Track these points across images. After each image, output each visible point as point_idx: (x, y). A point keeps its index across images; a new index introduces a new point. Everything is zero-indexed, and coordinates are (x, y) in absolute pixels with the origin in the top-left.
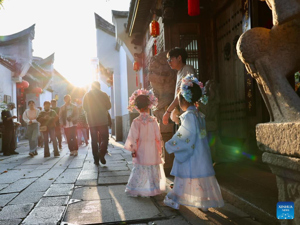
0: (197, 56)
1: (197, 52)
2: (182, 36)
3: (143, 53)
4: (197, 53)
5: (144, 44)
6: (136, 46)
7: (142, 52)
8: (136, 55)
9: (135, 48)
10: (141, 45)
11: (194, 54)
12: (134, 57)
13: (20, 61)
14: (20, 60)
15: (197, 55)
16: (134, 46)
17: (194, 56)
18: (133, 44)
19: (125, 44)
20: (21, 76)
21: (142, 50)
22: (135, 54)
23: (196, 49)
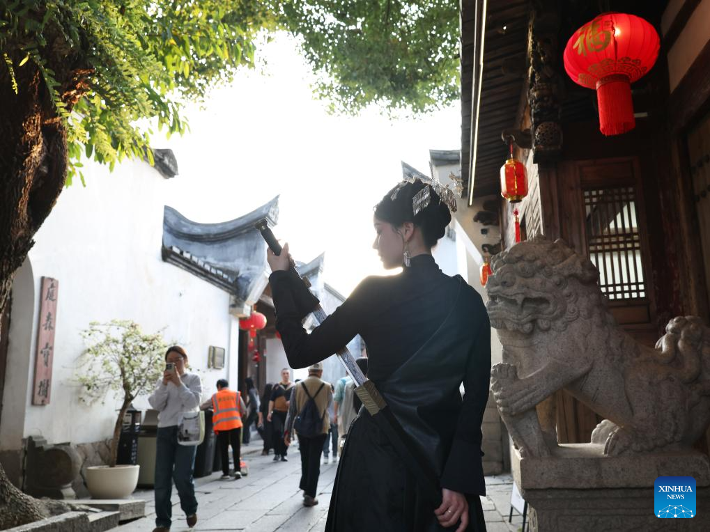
0: (637, 245)
1: (636, 234)
2: (598, 193)
3: (504, 243)
4: (636, 237)
5: (505, 220)
6: (486, 227)
7: (500, 241)
8: (486, 249)
9: (484, 232)
10: (497, 224)
11: (629, 239)
12: (482, 252)
13: (248, 272)
14: (248, 269)
15: (637, 241)
16: (481, 226)
17: (629, 245)
18: (479, 221)
19: (461, 224)
20: (248, 305)
21: (500, 236)
22: (484, 246)
23: (635, 225)
